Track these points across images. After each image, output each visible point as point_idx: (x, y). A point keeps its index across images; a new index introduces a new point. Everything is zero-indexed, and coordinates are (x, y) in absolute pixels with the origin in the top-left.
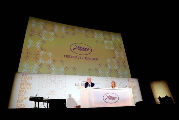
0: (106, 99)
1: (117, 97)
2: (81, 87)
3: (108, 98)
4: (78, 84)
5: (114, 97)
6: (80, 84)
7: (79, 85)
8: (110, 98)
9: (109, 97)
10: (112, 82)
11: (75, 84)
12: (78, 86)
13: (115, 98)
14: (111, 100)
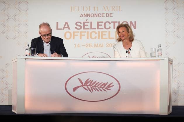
1: (115, 83)
2: (74, 32)
3: (83, 86)
4: (66, 23)
5: (105, 84)
6: (72, 26)
7: (68, 28)
8: (90, 85)
10: (118, 28)
11: (57, 23)
12: (66, 30)
13: (106, 87)
14: (91, 92)
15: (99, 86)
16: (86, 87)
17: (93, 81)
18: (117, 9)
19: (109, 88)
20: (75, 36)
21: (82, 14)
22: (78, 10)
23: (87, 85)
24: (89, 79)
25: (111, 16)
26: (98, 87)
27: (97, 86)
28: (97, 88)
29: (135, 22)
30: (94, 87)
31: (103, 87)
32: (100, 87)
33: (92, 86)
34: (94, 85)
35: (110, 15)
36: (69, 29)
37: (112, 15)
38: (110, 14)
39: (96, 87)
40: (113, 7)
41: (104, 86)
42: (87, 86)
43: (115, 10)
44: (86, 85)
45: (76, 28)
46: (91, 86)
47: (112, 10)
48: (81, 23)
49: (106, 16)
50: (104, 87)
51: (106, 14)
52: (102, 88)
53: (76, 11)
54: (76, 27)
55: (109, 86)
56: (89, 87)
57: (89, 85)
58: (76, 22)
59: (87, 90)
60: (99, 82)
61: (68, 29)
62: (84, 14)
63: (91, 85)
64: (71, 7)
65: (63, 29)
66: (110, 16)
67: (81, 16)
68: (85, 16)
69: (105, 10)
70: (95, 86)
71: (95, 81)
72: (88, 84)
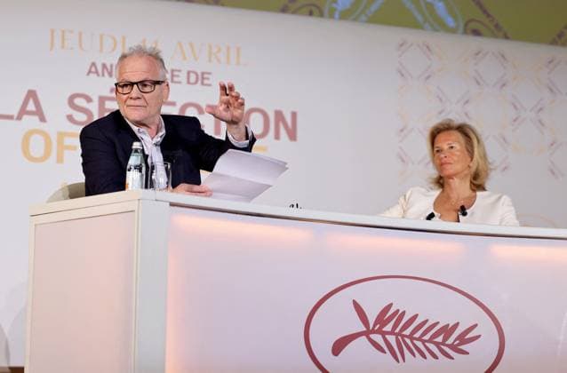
0: (338, 347)
1: (486, 329)
2: (61, 135)
3: (367, 333)
4: (32, 94)
5: (447, 331)
7: (40, 114)
9: (382, 319)
12: (31, 122)
13: (452, 340)
14: (398, 361)
15: (427, 337)
16: (378, 338)
17: (404, 313)
18: (228, 58)
19: (461, 347)
20: (66, 153)
21: (93, 64)
22: (81, 46)
23: (384, 329)
24: (390, 305)
25: (206, 82)
26: (424, 342)
27: (417, 335)
28: (419, 344)
29: (294, 115)
30: (408, 341)
31: (440, 339)
32: (430, 341)
33: (399, 334)
34: (407, 332)
35: (203, 78)
36: (43, 119)
37: (208, 79)
38: (203, 74)
39: (415, 342)
40: (215, 50)
41: (446, 339)
42: (384, 334)
43: (219, 60)
44: (380, 332)
45: (70, 118)
46: (397, 335)
47: (210, 61)
48: (89, 100)
49: (189, 82)
50: (443, 343)
51: (189, 73)
52: (437, 344)
53: (72, 49)
54: (69, 113)
55: (463, 339)
56: (392, 339)
57: (392, 333)
58: (69, 94)
59: (383, 351)
60: (427, 321)
61: (36, 118)
62: (104, 66)
63: (397, 330)
64: (53, 32)
65: (19, 118)
66: (202, 84)
67: (90, 72)
68: (106, 74)
69: (185, 58)
70: (411, 337)
71: (412, 315)
72: (388, 328)
